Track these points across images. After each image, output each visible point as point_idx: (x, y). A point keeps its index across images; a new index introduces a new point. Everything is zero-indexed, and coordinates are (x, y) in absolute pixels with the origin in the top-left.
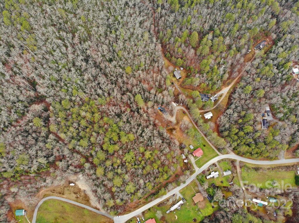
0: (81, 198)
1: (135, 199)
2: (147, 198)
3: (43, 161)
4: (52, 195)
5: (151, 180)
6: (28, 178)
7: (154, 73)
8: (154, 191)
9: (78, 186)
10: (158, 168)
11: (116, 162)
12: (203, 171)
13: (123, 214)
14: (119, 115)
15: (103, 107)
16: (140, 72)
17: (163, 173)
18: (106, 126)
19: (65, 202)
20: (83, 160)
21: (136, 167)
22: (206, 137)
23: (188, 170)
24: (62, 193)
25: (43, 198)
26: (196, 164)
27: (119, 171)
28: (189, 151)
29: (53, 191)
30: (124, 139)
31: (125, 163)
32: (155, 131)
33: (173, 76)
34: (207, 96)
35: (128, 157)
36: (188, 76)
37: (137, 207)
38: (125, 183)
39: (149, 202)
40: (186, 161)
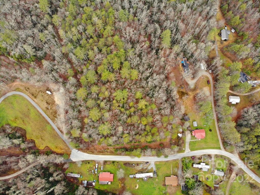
0: (51, 111)
1: (104, 143)
2: (117, 149)
3: (30, 50)
4: (25, 93)
5: (131, 133)
6: (7, 61)
7: (200, 15)
8: (128, 146)
9: (54, 98)
10: (146, 125)
11: (104, 93)
12: (193, 156)
13: (84, 152)
14: (133, 43)
15: (121, 24)
16: (185, 5)
17: (149, 134)
18: (113, 47)
19: (33, 106)
20: (70, 72)
21: (123, 110)
22: (218, 122)
23: (178, 146)
24: (34, 96)
25: (15, 90)
26: (190, 144)
27: (102, 104)
28: (189, 127)
29: (27, 89)
30: (125, 72)
31: (113, 99)
32: (165, 83)
33: (219, 34)
34: (246, 77)
35: (119, 95)
36: (236, 42)
37: (102, 152)
38: (101, 120)
39: (117, 155)
40: (180, 135)
